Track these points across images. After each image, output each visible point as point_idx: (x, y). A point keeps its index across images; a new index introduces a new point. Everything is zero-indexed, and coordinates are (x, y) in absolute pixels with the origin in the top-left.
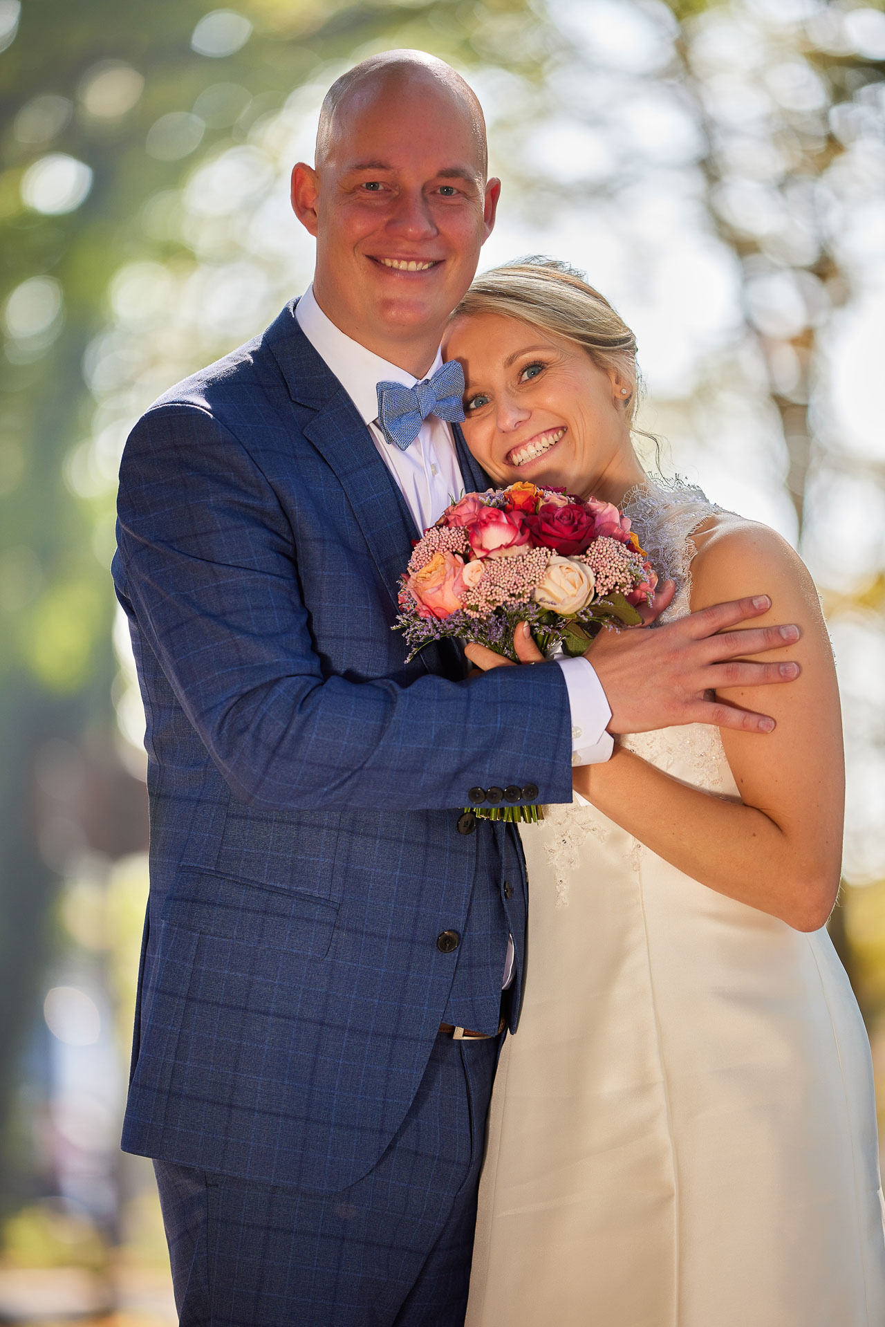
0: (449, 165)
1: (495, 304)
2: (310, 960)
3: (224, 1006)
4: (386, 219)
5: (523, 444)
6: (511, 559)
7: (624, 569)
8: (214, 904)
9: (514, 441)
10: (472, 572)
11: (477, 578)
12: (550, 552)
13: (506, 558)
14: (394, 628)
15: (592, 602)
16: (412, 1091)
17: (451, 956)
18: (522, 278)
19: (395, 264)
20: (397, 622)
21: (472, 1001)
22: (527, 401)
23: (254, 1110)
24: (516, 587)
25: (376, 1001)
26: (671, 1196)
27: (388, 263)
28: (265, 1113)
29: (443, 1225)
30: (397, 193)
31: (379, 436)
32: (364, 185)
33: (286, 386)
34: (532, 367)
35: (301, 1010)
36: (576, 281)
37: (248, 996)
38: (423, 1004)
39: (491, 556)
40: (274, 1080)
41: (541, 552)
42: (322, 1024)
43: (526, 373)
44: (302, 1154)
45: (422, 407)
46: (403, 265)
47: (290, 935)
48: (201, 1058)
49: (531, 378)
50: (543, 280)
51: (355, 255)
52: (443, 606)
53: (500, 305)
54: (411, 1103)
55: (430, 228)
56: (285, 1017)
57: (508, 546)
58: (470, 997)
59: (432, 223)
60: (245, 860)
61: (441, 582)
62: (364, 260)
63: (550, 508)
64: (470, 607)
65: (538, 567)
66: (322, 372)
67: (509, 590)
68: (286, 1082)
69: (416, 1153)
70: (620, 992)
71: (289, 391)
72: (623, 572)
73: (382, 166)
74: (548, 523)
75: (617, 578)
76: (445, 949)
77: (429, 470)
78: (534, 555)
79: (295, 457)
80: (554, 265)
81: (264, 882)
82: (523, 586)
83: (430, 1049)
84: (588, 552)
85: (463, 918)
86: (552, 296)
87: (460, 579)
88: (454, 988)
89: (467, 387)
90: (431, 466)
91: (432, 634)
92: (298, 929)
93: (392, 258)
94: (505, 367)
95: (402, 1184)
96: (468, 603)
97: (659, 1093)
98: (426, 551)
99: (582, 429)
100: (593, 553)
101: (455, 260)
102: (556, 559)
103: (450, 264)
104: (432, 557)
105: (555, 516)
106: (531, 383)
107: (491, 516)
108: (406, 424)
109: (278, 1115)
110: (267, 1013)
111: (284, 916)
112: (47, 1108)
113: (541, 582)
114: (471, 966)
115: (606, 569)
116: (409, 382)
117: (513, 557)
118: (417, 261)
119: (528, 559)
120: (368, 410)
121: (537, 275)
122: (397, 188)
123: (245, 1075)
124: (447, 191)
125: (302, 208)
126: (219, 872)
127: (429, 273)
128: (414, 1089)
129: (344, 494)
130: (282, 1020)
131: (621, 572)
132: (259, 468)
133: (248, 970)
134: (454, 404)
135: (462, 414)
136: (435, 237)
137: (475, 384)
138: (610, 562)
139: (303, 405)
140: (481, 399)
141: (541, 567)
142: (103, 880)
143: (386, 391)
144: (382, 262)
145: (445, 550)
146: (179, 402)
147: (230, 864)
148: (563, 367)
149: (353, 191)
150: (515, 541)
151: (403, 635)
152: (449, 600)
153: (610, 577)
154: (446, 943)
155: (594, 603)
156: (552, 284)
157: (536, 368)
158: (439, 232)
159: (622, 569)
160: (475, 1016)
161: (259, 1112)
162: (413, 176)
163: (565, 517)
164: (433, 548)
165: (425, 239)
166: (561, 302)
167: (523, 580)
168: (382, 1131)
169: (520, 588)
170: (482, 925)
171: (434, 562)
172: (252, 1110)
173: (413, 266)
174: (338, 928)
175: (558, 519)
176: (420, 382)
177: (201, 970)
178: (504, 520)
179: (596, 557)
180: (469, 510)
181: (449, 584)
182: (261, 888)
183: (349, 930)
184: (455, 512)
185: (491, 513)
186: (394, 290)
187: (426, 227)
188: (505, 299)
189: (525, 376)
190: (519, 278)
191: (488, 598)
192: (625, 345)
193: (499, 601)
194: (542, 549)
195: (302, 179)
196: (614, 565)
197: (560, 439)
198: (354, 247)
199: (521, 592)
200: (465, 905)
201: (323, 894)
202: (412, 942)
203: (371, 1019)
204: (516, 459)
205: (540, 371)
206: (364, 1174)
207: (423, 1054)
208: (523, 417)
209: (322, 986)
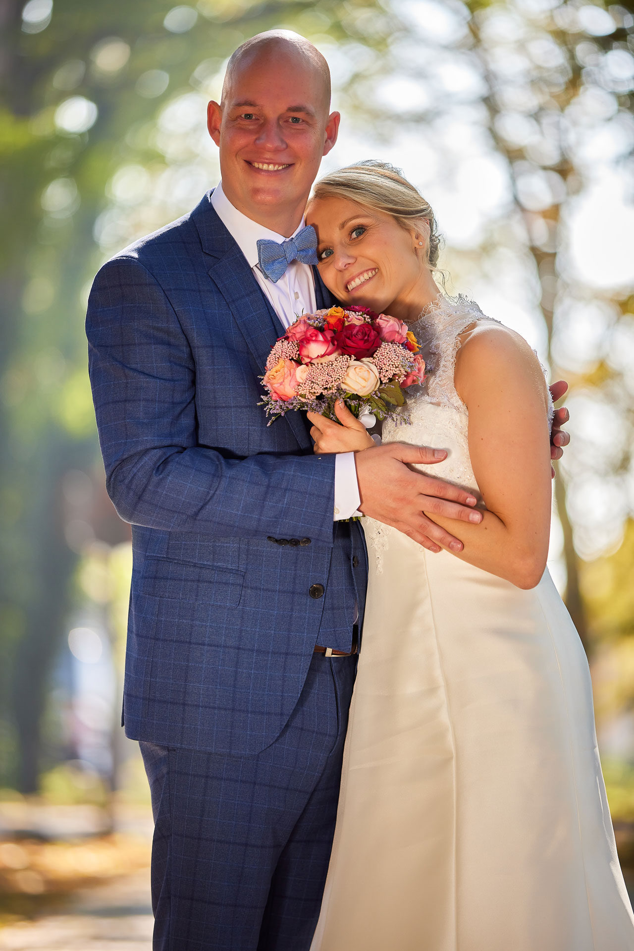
0: (294, 104)
1: (335, 191)
2: (229, 609)
3: (176, 641)
4: (254, 137)
5: (353, 279)
6: (325, 364)
7: (398, 365)
8: (167, 579)
9: (347, 276)
10: (301, 372)
11: (305, 376)
12: (349, 358)
13: (322, 364)
14: (259, 404)
15: (379, 386)
16: (300, 687)
17: (320, 601)
18: (353, 174)
19: (261, 166)
20: (262, 400)
21: (334, 631)
22: (354, 252)
23: (199, 706)
24: (327, 383)
25: (273, 632)
26: (452, 758)
27: (256, 165)
28: (206, 707)
29: (320, 775)
30: (262, 121)
31: (259, 276)
32: (243, 116)
33: (201, 243)
34: (359, 228)
35: (225, 640)
36: (393, 175)
37: (191, 634)
38: (304, 633)
39: (313, 361)
40: (211, 686)
41: (343, 359)
42: (239, 649)
43: (354, 233)
44: (231, 732)
45: (288, 255)
46: (265, 167)
47: (215, 593)
48: (165, 676)
49: (358, 237)
50: (368, 174)
51: (237, 160)
52: (285, 394)
53: (338, 191)
54: (299, 695)
55: (280, 144)
56: (214, 646)
57: (323, 356)
58: (334, 628)
59: (282, 141)
60: (184, 549)
61: (282, 380)
62: (243, 163)
63: (352, 326)
64: (301, 396)
65: (341, 370)
66: (224, 234)
67: (323, 386)
68: (218, 687)
69: (302, 729)
70: (415, 629)
71: (202, 246)
72: (398, 367)
73: (251, 104)
74: (349, 339)
75: (394, 371)
76: (315, 596)
77: (293, 296)
78: (338, 362)
79: (200, 291)
80: (381, 166)
81: (197, 562)
82: (332, 382)
83: (310, 660)
84: (375, 356)
85: (326, 576)
86: (372, 184)
87: (294, 377)
88: (322, 623)
89: (318, 243)
90: (294, 293)
91: (279, 411)
92: (220, 590)
93: (258, 162)
94: (340, 229)
95: (293, 748)
96: (299, 393)
97: (442, 693)
98: (274, 358)
99: (390, 269)
100: (378, 356)
101: (300, 164)
102: (353, 362)
103: (297, 166)
104: (278, 362)
105: (353, 333)
106: (358, 240)
107: (313, 335)
108: (277, 266)
109: (214, 708)
110: (204, 645)
111: (210, 582)
112: (70, 705)
113: (343, 379)
114: (333, 609)
115: (386, 366)
116: (279, 239)
117: (325, 363)
118: (275, 164)
119: (335, 364)
120: (252, 258)
121: (364, 172)
122: (263, 118)
123: (192, 684)
124: (296, 120)
125: (213, 129)
126: (169, 558)
127: (283, 172)
128: (301, 686)
129: (231, 314)
130: (213, 648)
131: (396, 367)
132: (170, 302)
133: (190, 618)
134: (310, 253)
135: (316, 260)
136: (284, 149)
137: (323, 242)
138: (389, 361)
139: (210, 255)
140: (329, 251)
141: (343, 369)
142: (106, 560)
143: (264, 246)
144: (253, 165)
145: (285, 357)
146: (124, 257)
147: (175, 552)
148: (377, 229)
149: (235, 120)
150: (328, 351)
151: (265, 409)
152: (289, 390)
153: (389, 371)
154: (315, 592)
155: (381, 388)
156: (373, 177)
157: (361, 230)
158: (287, 146)
159: (397, 366)
160: (337, 640)
161: (202, 707)
162: (273, 109)
163: (360, 333)
164: (278, 356)
165: (277, 151)
166: (377, 188)
167: (331, 379)
168: (282, 714)
169: (330, 384)
170: (339, 584)
171: (280, 364)
172: (198, 706)
173: (271, 167)
174: (245, 587)
175: (355, 336)
176: (288, 240)
177: (162, 621)
178: (321, 338)
179: (380, 358)
180: (301, 329)
181: (287, 381)
182: (195, 566)
183: (252, 588)
184: (292, 331)
185: (312, 333)
186: (262, 182)
187: (277, 144)
188: (342, 187)
189: (354, 235)
190: (352, 174)
191: (311, 391)
192: (421, 214)
193: (318, 393)
194: (344, 356)
195: (214, 111)
196: (392, 363)
197: (374, 276)
198: (236, 155)
199: (331, 386)
200: (327, 568)
201: (234, 567)
202: (293, 593)
203: (270, 644)
204: (350, 287)
205: (363, 232)
206: (272, 742)
207: (306, 663)
208: (351, 261)
209: (237, 625)
